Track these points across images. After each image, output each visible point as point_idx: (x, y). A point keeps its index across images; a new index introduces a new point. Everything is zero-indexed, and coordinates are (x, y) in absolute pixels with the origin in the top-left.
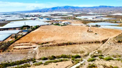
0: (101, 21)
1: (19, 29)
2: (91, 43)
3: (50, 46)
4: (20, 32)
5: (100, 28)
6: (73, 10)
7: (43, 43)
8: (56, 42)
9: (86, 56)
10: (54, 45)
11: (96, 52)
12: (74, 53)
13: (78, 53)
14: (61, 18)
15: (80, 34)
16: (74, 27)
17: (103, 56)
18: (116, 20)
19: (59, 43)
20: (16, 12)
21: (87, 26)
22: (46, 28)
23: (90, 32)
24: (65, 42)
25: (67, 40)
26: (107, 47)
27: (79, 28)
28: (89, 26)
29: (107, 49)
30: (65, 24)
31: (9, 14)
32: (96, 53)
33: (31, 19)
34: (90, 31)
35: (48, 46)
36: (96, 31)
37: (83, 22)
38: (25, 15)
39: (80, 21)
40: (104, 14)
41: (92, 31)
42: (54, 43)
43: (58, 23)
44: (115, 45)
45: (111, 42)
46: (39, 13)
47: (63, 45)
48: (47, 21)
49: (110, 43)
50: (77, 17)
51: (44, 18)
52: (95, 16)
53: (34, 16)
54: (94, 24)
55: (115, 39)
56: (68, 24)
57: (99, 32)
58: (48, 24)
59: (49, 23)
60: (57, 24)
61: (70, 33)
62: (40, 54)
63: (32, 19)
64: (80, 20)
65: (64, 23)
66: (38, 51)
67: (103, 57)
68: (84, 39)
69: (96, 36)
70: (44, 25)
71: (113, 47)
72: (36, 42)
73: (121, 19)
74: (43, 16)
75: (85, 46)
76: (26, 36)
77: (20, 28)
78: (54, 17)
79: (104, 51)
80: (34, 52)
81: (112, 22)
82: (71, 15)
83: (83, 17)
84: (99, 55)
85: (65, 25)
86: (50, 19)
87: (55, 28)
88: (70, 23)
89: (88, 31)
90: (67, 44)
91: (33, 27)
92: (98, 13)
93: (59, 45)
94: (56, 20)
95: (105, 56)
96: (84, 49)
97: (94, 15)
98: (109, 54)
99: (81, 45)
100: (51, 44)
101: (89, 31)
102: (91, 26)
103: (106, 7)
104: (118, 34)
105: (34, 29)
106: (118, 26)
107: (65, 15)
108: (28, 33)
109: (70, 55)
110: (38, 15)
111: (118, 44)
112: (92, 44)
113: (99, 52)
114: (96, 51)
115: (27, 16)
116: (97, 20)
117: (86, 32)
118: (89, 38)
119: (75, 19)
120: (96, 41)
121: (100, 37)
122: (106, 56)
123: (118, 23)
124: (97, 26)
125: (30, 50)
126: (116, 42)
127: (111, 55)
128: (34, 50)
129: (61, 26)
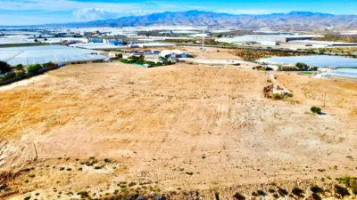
5: (319, 76)
14: (167, 41)
16: (202, 73)
21: (258, 68)
23: (277, 97)
27: (225, 79)
28: (268, 69)
30: (170, 59)
33: (58, 44)
34: (279, 92)
36: (306, 92)
37: (241, 55)
41: (286, 91)
43: (142, 57)
56: (180, 59)
59: (110, 54)
63: (63, 43)
65: (167, 56)
85: (166, 61)
88: (189, 56)
89: (267, 90)
94: (145, 47)
101: (275, 91)
119: (212, 43)
124: (302, 68)
129: (147, 65)
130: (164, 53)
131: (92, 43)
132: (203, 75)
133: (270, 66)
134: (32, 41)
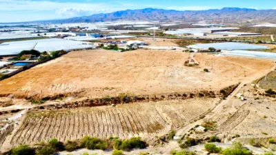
0: (224, 40)
1: (10, 60)
2: (189, 96)
3: (65, 106)
4: (5, 66)
5: (219, 55)
6: (163, 18)
7: (47, 98)
9: (164, 140)
10: (77, 105)
11: (197, 126)
12: (128, 131)
13: (140, 130)
14: (130, 33)
15: (162, 70)
16: (153, 54)
17: (219, 141)
18: (260, 36)
19: (93, 97)
20: (32, 22)
21: (186, 51)
22: (81, 57)
23: (191, 66)
24: (111, 96)
26: (233, 110)
27: (166, 57)
28: (192, 52)
29: (233, 116)
30: (133, 47)
32: (198, 129)
33: (55, 37)
34: (192, 63)
35: (58, 107)
36: (207, 63)
37: (178, 43)
38: (49, 28)
39: (173, 40)
40: (232, 24)
41: (196, 62)
42: (80, 97)
43: (116, 46)
44: (259, 103)
46: (83, 24)
47: (105, 104)
48: (90, 41)
49: (242, 98)
50: (167, 32)
51: (87, 34)
52: (209, 30)
53: (67, 29)
54: (206, 46)
55: (257, 86)
56: (140, 46)
57: (216, 65)
58: (90, 46)
59: (95, 44)
60: (111, 46)
61: (135, 70)
62: (18, 136)
63: (58, 37)
64: (173, 37)
65: (132, 45)
66: (20, 123)
67: (217, 145)
68: (170, 86)
69: (205, 77)
70: (78, 50)
71: (253, 109)
72: (29, 95)
73: (272, 36)
74: (87, 29)
75: (167, 107)
76: (13, 77)
77: (14, 57)
78: (114, 32)
79: (225, 123)
80: (7, 125)
81: (250, 43)
82: (157, 28)
83: (180, 32)
84: (208, 138)
85: (131, 48)
86: (102, 36)
87: (103, 57)
88: (145, 44)
89: (186, 62)
90: (116, 101)
91: (49, 54)
93: (92, 104)
94: (116, 39)
95: (226, 140)
96: (165, 115)
97: (208, 27)
98: (240, 133)
99: (158, 102)
100: (69, 100)
101: (190, 63)
102: (196, 51)
103: (238, 9)
104: (267, 72)
105: (45, 60)
107: (141, 28)
108: (25, 68)
109: (111, 138)
110: (78, 27)
111: (266, 99)
112: (191, 99)
113: (208, 126)
114: (200, 122)
115: (51, 31)
116: (213, 38)
117: (181, 65)
118: (186, 82)
119: (162, 35)
120: (204, 92)
121: (216, 80)
122: (229, 140)
123: (265, 43)
124: (212, 50)
126: (260, 94)
127: (245, 137)
128: (10, 119)
129: (120, 51)
130: (129, 43)
131: (79, 37)
132: (153, 55)
133: (193, 50)
134: (36, 35)
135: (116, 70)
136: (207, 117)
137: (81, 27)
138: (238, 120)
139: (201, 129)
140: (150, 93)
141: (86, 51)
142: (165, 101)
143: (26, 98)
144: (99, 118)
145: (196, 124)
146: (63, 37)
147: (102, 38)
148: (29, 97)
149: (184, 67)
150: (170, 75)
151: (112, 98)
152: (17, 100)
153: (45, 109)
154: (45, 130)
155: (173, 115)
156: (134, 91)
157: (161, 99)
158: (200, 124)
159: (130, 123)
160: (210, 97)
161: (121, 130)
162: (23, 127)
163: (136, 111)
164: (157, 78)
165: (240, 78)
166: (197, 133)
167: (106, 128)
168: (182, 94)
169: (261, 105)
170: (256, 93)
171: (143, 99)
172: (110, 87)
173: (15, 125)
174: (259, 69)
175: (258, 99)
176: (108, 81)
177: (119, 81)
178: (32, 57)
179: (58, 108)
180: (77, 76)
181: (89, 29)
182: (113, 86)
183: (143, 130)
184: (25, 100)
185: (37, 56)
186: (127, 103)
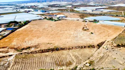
0: (101, 15)
1: (5, 26)
2: (84, 47)
3: (31, 53)
4: (3, 30)
5: (98, 23)
7: (23, 49)
8: (41, 46)
10: (36, 52)
11: (87, 63)
12: (58, 66)
13: (63, 65)
14: (59, 10)
15: (72, 33)
16: (69, 23)
19: (43, 48)
21: (84, 21)
22: (36, 24)
23: (85, 30)
24: (51, 47)
25: (54, 44)
26: (102, 55)
27: (74, 25)
28: (86, 21)
29: (102, 58)
31: (4, 5)
34: (86, 29)
36: (92, 29)
37: (80, 16)
38: (21, 6)
39: (78, 14)
41: (88, 28)
42: (37, 48)
43: (52, 18)
44: (113, 51)
45: (108, 46)
46: (36, 3)
47: (48, 52)
48: (40, 15)
49: (106, 49)
50: (75, 9)
51: (39, 10)
52: (95, 8)
53: (30, 7)
54: (92, 18)
55: (113, 42)
56: (63, 18)
57: (96, 30)
58: (40, 18)
59: (43, 16)
60: (50, 18)
61: (61, 32)
62: (13, 68)
63: (25, 12)
64: (78, 12)
65: (59, 17)
66: (13, 62)
69: (91, 37)
70: (35, 20)
71: (110, 54)
72: (16, 47)
73: (123, 12)
74: (39, 7)
75: (74, 53)
76: (7, 37)
77: (7, 24)
78: (51, 8)
79: (98, 62)
80: (8, 63)
81: (112, 16)
82: (70, 6)
83: (81, 9)
84: (90, 69)
85: (59, 19)
86: (46, 12)
87: (46, 25)
88: (65, 17)
89: (83, 28)
90: (53, 50)
91: (22, 22)
92: (99, 3)
93: (43, 51)
94: (52, 13)
96: (73, 57)
97: (94, 6)
98: (104, 67)
99: (70, 50)
100: (33, 49)
101: (85, 29)
102: (88, 21)
104: (118, 34)
105: (21, 26)
106: (119, 21)
107: (64, 6)
108: (12, 32)
110: (35, 6)
111: (117, 49)
112: (85, 49)
113: (91, 63)
115: (22, 8)
116: (96, 13)
117: (81, 29)
118: (83, 40)
119: (72, 11)
120: (90, 45)
121: (96, 38)
123: (119, 16)
124: (95, 21)
125: (3, 61)
126: (114, 46)
127: (106, 69)
128: (8, 60)
129: (54, 21)
131: (35, 12)
133: (87, 20)
135: (52, 33)
136: (91, 58)
137: (36, 5)
138: (103, 60)
139: (88, 65)
140: (67, 46)
141: (38, 21)
142: (74, 50)
143: (14, 49)
144: (46, 59)
145: (86, 62)
146: (28, 12)
147: (46, 13)
148: (15, 48)
149: (82, 31)
150: (76, 35)
151: (51, 49)
152: (11, 50)
153: (23, 54)
154: (24, 65)
155: (77, 57)
156: (60, 45)
157: (72, 49)
158: (88, 62)
159: (59, 61)
160: (93, 48)
161: (55, 65)
162: (14, 64)
163: (61, 55)
164: (70, 38)
165: (106, 37)
166: (86, 67)
167: (49, 64)
168: (81, 47)
169: (114, 52)
170: (112, 46)
171: (64, 49)
172: (50, 43)
173: (11, 63)
174: (115, 32)
175: (113, 49)
176: (49, 39)
177: (54, 39)
178: (15, 25)
179: (29, 54)
180: (36, 36)
181: (40, 7)
182: (51, 42)
183: (64, 65)
184: (14, 50)
185: (17, 24)
186: (57, 51)
